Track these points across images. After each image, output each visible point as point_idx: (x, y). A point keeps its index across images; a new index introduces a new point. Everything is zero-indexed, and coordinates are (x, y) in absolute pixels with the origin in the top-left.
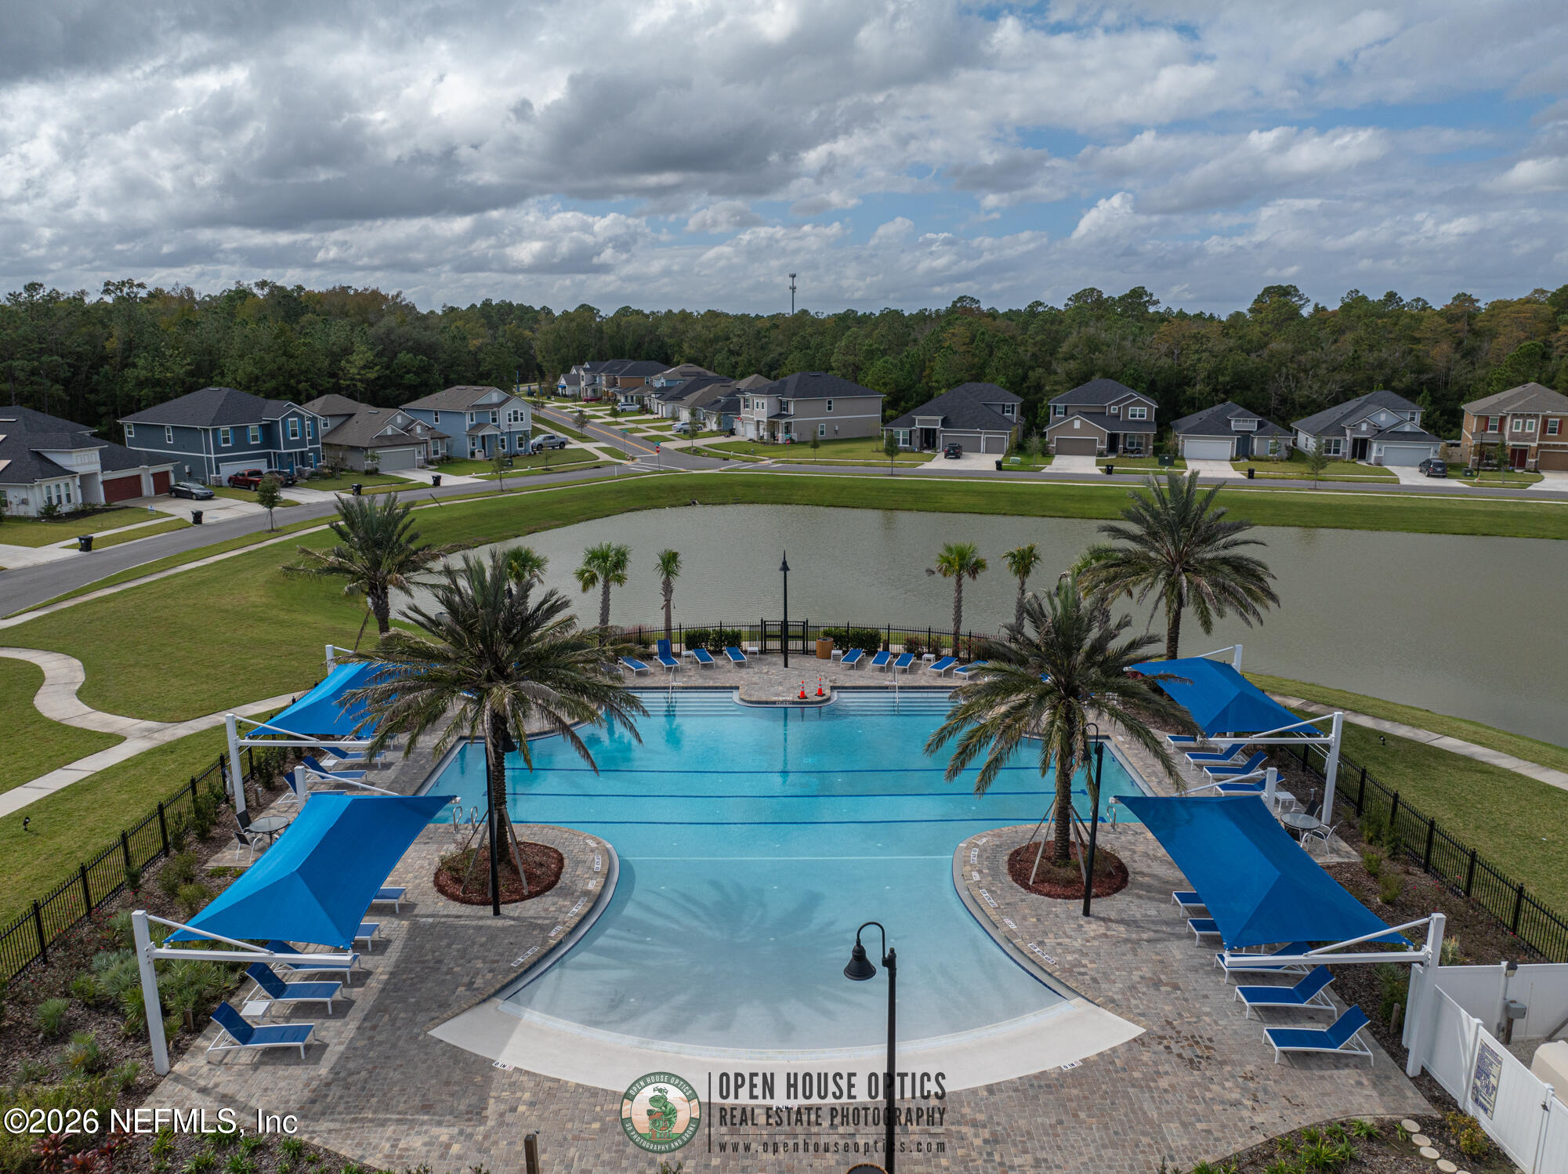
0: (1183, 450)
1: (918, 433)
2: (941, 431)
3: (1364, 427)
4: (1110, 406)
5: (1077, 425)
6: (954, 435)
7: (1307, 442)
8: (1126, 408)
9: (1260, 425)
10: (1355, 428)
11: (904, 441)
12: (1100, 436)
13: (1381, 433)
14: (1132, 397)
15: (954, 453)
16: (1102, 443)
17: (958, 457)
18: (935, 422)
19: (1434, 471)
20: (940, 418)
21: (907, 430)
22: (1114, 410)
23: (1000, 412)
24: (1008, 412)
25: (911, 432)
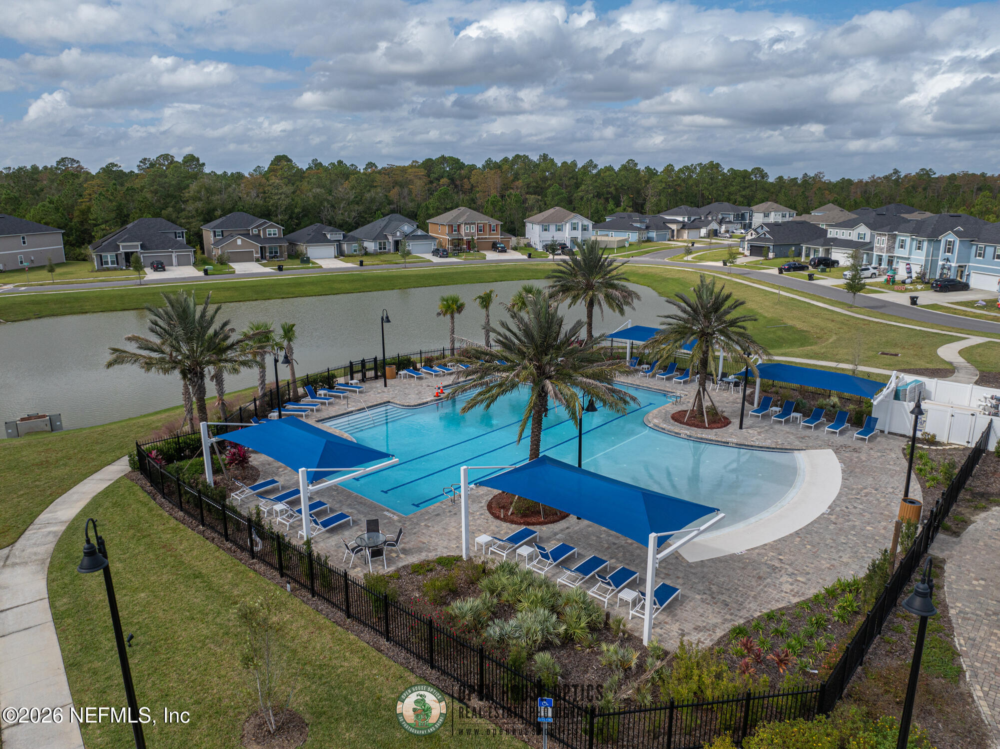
0: (306, 253)
1: (123, 256)
2: (141, 253)
3: (398, 234)
4: (252, 229)
5: (239, 242)
6: (158, 255)
7: (371, 246)
8: (264, 230)
9: (344, 237)
10: (394, 235)
11: (112, 263)
12: (254, 248)
13: (407, 236)
14: (265, 223)
15: (159, 267)
16: (257, 253)
17: (164, 269)
18: (135, 247)
19: (443, 254)
20: (139, 244)
21: (114, 254)
22: (255, 232)
23: (174, 237)
24: (179, 237)
25: (117, 255)
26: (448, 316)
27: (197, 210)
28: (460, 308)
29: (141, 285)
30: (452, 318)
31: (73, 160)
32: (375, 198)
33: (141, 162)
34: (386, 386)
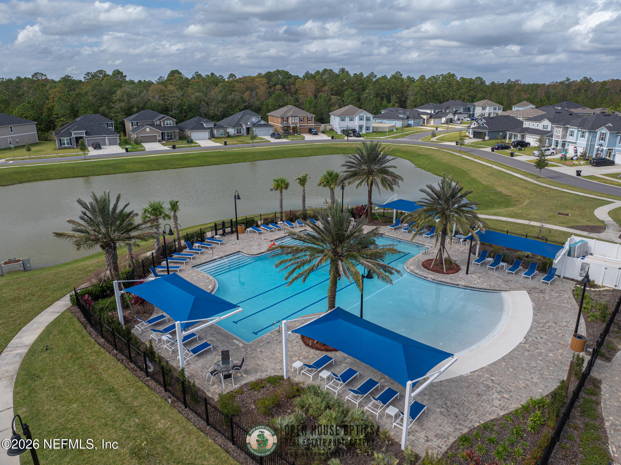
0: (191, 137)
1: (74, 139)
2: (86, 137)
3: (249, 123)
4: (156, 121)
5: (148, 130)
6: (97, 138)
7: (231, 131)
8: (164, 121)
9: (215, 125)
10: (246, 124)
11: (68, 144)
12: (158, 133)
13: (254, 125)
14: (164, 117)
15: (97, 146)
16: (159, 136)
17: (100, 148)
18: (82, 133)
19: (277, 137)
20: (84, 131)
21: (68, 138)
22: (158, 123)
23: (106, 126)
24: (110, 126)
25: (70, 139)
26: (278, 191)
27: (121, 108)
28: (287, 186)
29: (85, 159)
30: (281, 192)
31: (42, 74)
32: (234, 98)
33: (86, 75)
34: (238, 239)
